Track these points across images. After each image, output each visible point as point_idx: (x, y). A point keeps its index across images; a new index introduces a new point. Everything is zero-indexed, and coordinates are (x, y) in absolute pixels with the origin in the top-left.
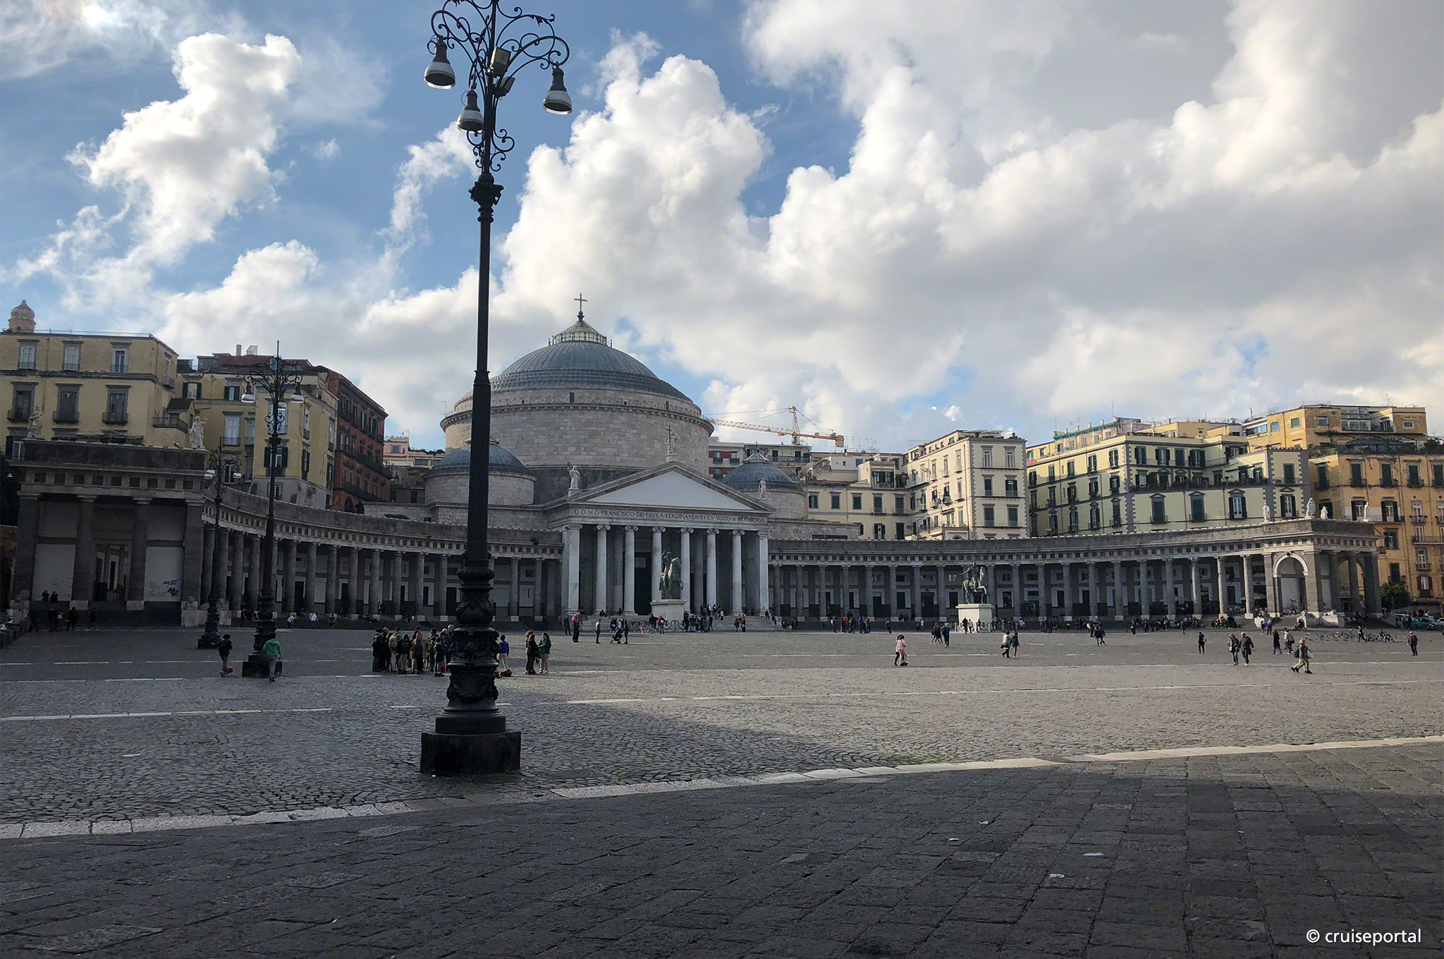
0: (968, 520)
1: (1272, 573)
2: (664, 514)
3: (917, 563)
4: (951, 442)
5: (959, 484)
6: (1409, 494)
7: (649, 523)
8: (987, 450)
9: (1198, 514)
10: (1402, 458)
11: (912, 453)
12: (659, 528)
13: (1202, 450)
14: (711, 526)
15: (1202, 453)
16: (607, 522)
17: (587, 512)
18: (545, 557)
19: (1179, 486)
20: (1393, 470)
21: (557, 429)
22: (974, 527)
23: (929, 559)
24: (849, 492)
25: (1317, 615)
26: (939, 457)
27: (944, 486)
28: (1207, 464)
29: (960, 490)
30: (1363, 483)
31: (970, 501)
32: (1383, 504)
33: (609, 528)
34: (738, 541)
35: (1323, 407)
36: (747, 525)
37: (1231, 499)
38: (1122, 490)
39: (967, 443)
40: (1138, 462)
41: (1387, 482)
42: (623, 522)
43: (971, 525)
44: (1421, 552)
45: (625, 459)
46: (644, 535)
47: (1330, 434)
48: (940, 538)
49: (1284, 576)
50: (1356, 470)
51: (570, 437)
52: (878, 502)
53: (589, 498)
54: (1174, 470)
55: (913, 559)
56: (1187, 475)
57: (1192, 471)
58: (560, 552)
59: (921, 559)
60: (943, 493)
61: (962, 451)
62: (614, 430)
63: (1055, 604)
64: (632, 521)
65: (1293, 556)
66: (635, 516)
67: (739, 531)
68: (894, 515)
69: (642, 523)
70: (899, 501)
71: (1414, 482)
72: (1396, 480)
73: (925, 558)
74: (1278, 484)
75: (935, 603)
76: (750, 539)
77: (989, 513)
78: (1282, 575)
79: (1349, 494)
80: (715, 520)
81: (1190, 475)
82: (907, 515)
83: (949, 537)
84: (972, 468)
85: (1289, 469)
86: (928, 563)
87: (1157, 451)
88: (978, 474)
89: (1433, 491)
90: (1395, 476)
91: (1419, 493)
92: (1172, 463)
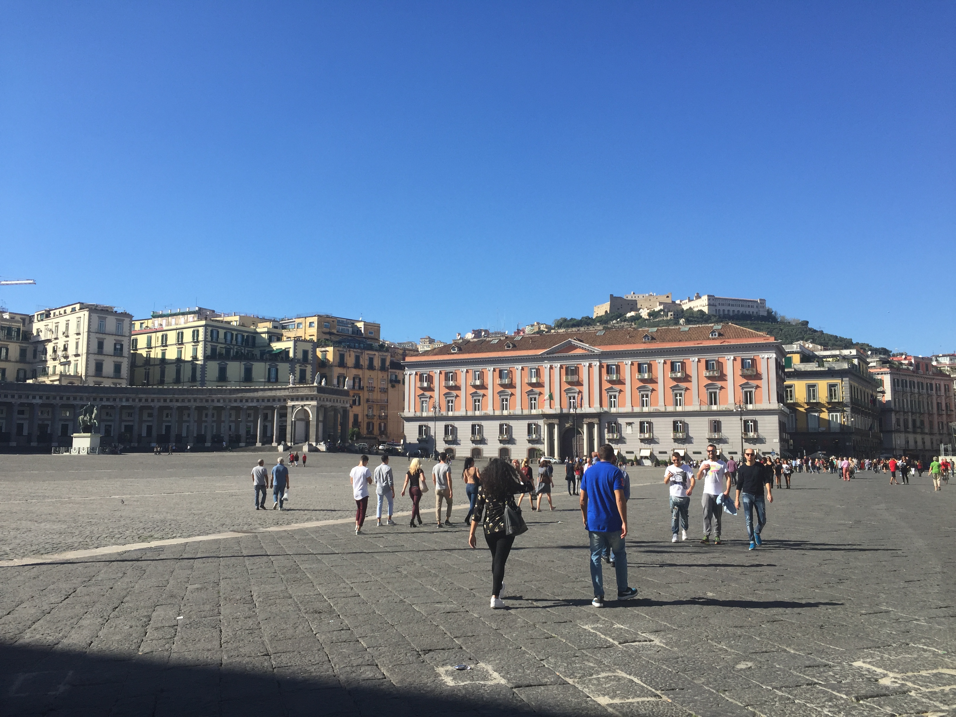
0: (82, 370)
1: (291, 418)
3: (38, 401)
4: (74, 310)
5: (77, 343)
6: (368, 373)
8: (102, 320)
9: (248, 377)
10: (367, 352)
11: (38, 315)
13: (254, 335)
15: (254, 338)
19: (238, 357)
20: (361, 359)
22: (86, 376)
23: (48, 398)
25: (314, 444)
26: (62, 321)
27: (64, 343)
28: (256, 345)
29: (77, 348)
30: (345, 365)
31: (84, 357)
32: (354, 379)
35: (328, 317)
37: (269, 369)
38: (199, 357)
39: (87, 313)
40: (212, 339)
41: (357, 365)
43: (83, 374)
44: (370, 408)
47: (330, 334)
48: (57, 383)
49: (298, 420)
50: (342, 357)
54: (236, 347)
55: (34, 397)
56: (243, 351)
57: (246, 349)
59: (41, 398)
60: (62, 348)
61: (82, 319)
63: (144, 434)
65: (305, 408)
68: (16, 362)
70: (23, 352)
71: (371, 367)
72: (362, 365)
73: (44, 398)
74: (299, 361)
75: (49, 432)
77: (99, 367)
78: (297, 420)
79: (337, 371)
81: (245, 350)
82: (29, 363)
83: (64, 383)
84: (89, 332)
85: (305, 353)
86: (47, 402)
87: (225, 334)
88: (93, 336)
89: (379, 372)
90: (362, 362)
91: (373, 374)
92: (234, 342)
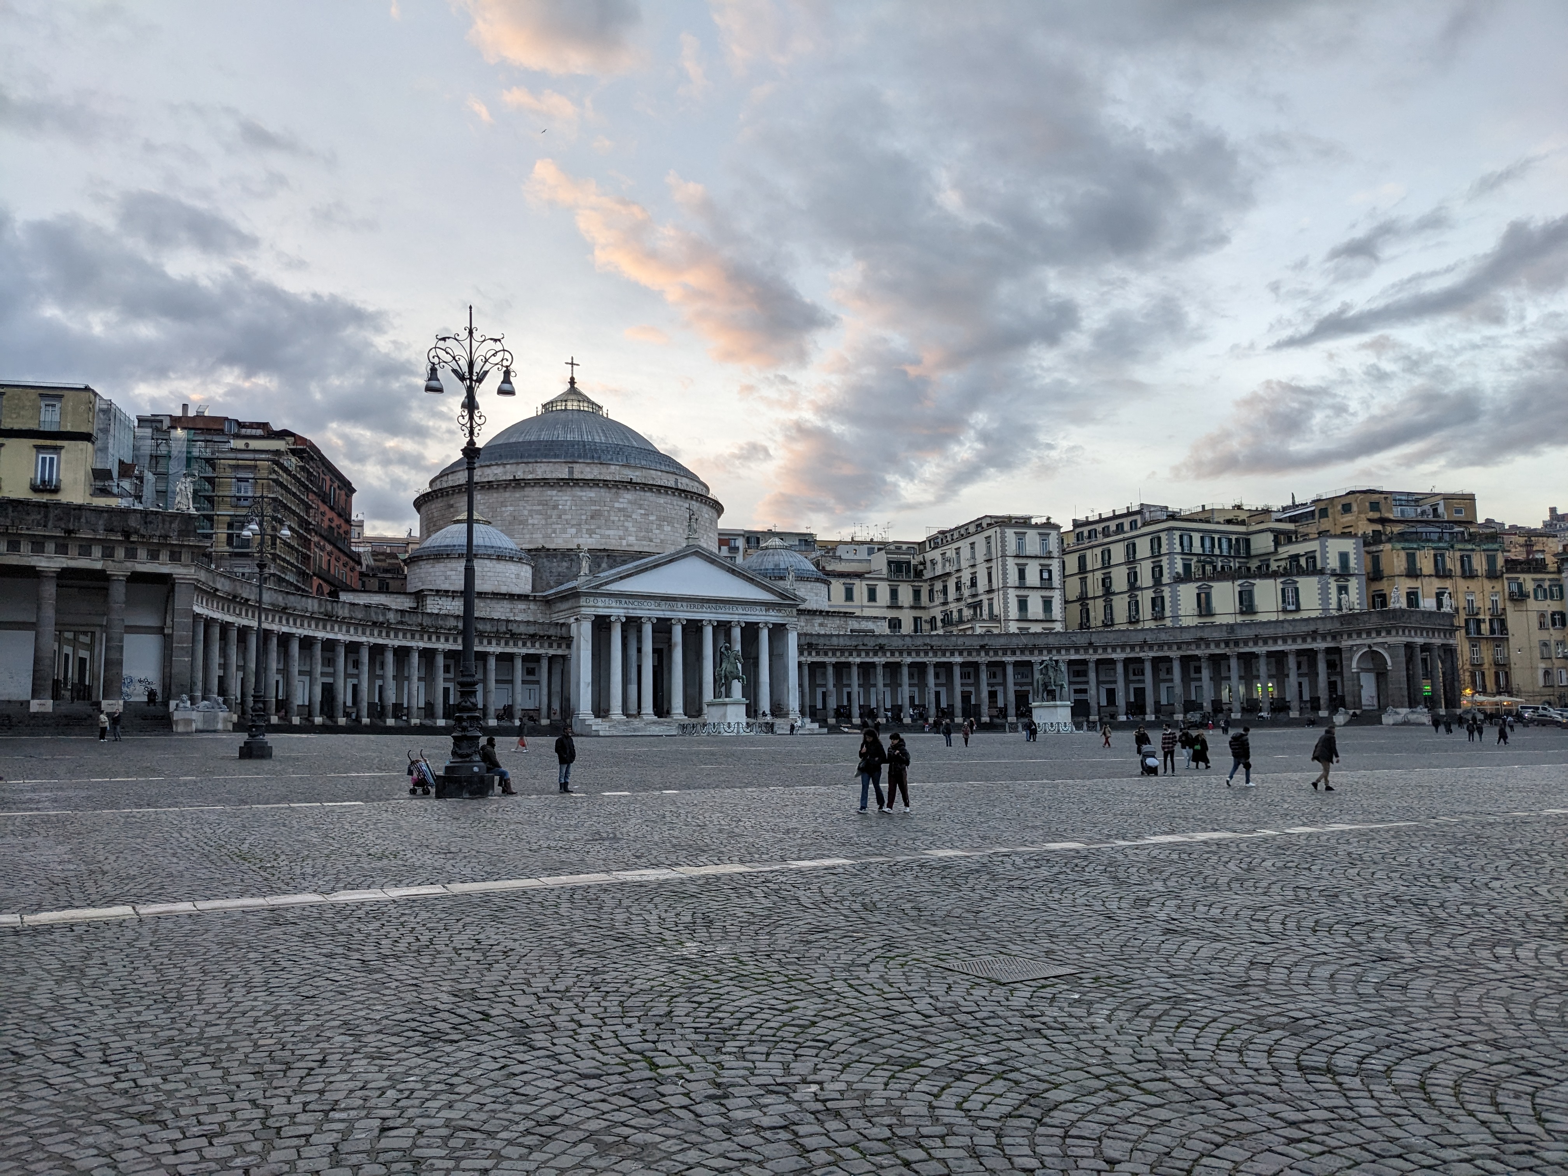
0: (1000, 612)
1: (1351, 667)
2: (685, 604)
4: (978, 527)
5: (990, 574)
6: (1462, 584)
7: (668, 614)
9: (1248, 605)
11: (931, 541)
12: (679, 620)
14: (736, 618)
15: (1248, 542)
16: (621, 612)
17: (600, 602)
18: (551, 652)
19: (1223, 575)
20: (1447, 560)
21: (555, 507)
22: (1007, 620)
23: (970, 654)
24: (864, 583)
26: (964, 545)
27: (971, 576)
28: (1253, 552)
29: (990, 580)
30: (1418, 572)
31: (1002, 592)
33: (624, 620)
34: (764, 635)
35: (1373, 492)
36: (774, 617)
37: (1283, 590)
38: (1166, 579)
39: (998, 529)
40: (1183, 549)
42: (639, 613)
43: (1004, 618)
44: (1474, 646)
45: (631, 542)
46: (663, 627)
47: (1382, 521)
49: (1364, 670)
50: (1411, 559)
51: (569, 517)
52: (894, 593)
53: (601, 585)
54: (1219, 559)
55: (953, 654)
56: (1232, 564)
57: (1237, 560)
58: (569, 646)
59: (961, 654)
60: (969, 583)
62: (620, 510)
64: (649, 612)
65: (1376, 648)
66: (653, 607)
67: (766, 623)
69: (660, 614)
70: (917, 593)
71: (1469, 574)
72: (1450, 570)
74: (1333, 574)
76: (778, 631)
77: (1023, 605)
78: (1361, 670)
79: (1405, 585)
80: (741, 611)
81: (1235, 563)
82: (924, 608)
84: (1004, 556)
85: (1344, 557)
86: (970, 659)
87: (1203, 539)
88: (1011, 562)
89: (1486, 581)
90: (1449, 565)
91: (1473, 585)
92: (1217, 551)
